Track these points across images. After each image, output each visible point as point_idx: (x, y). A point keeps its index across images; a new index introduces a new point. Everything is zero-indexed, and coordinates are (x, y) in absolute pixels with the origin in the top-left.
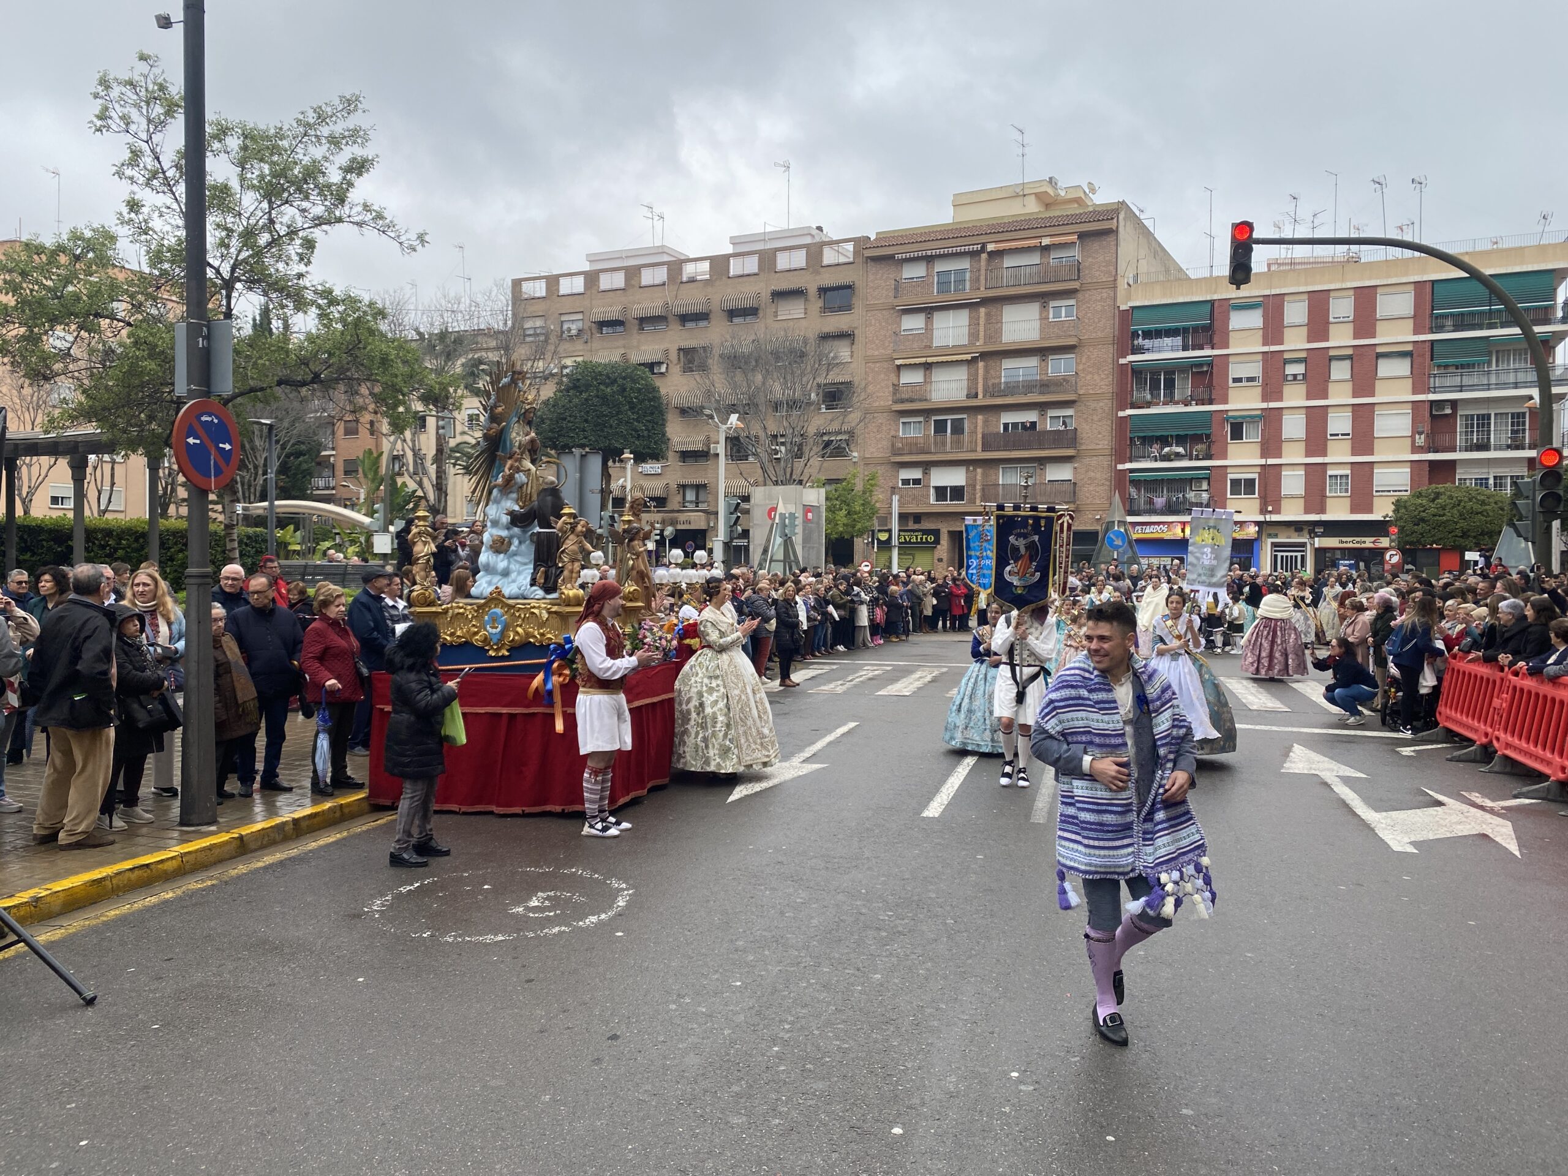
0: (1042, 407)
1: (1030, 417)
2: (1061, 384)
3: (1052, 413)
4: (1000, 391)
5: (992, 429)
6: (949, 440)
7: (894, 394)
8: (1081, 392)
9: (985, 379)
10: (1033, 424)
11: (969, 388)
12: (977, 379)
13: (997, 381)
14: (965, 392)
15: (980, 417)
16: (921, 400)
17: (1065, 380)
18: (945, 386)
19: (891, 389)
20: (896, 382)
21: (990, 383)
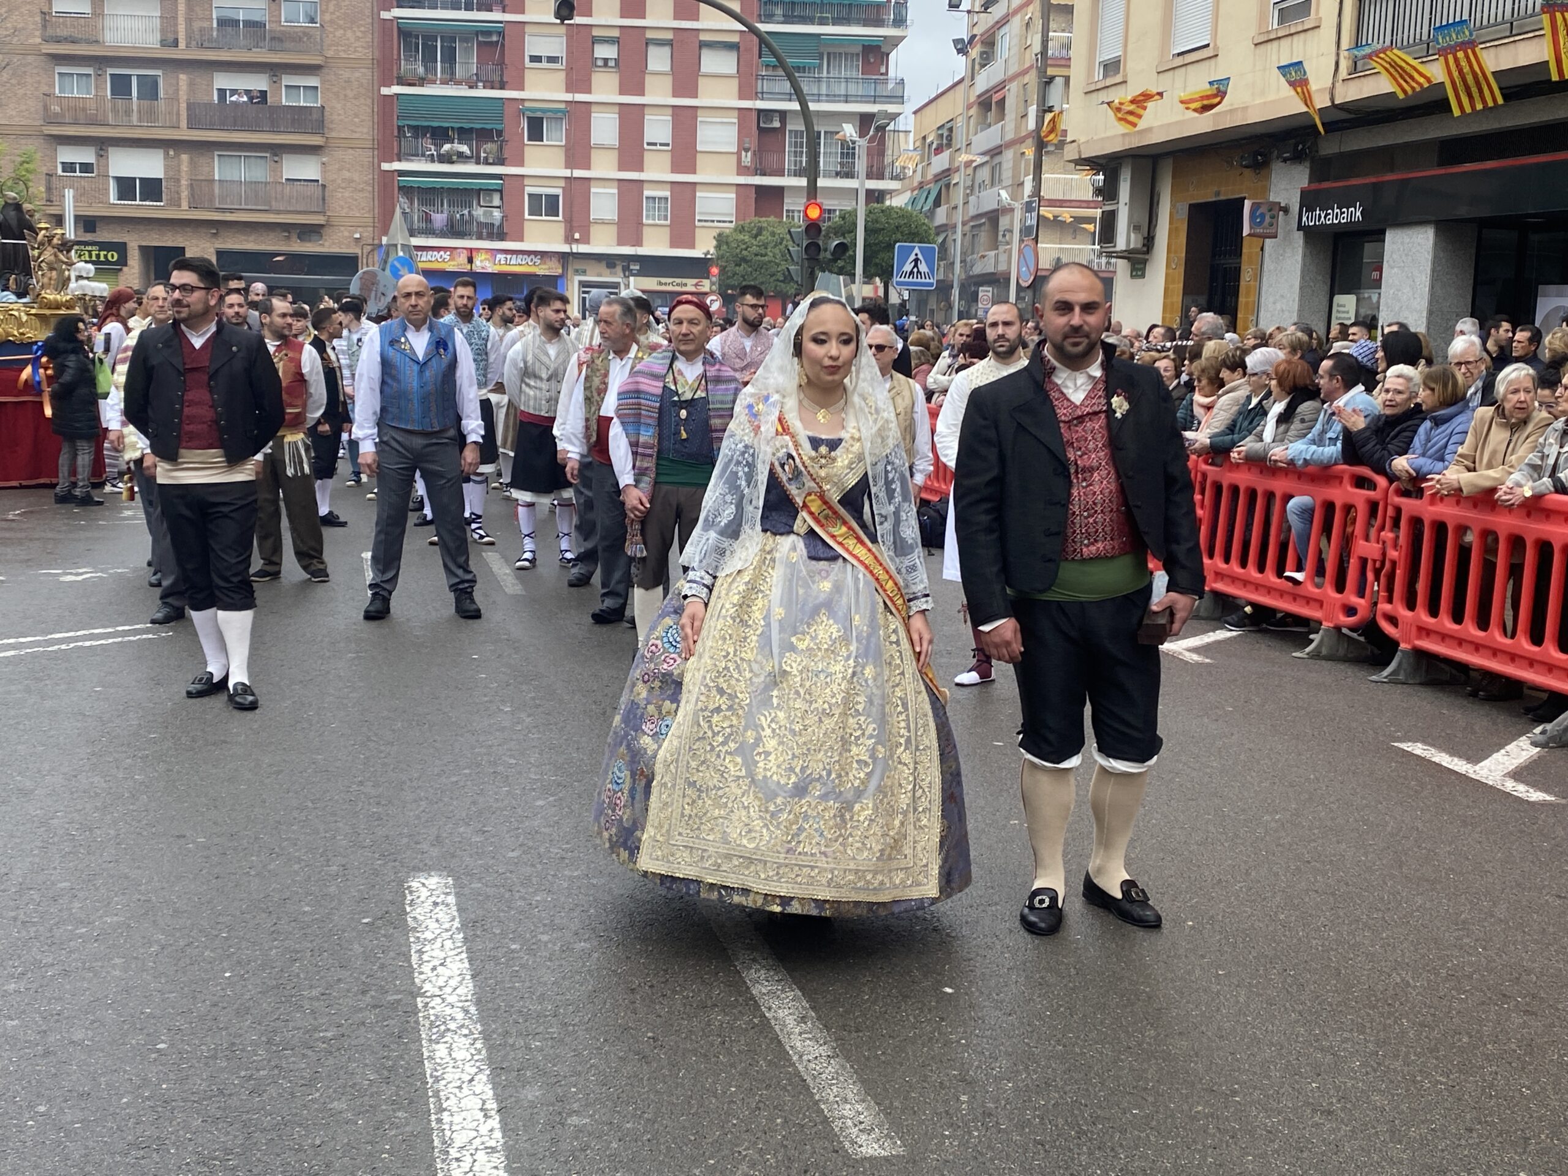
0: (274, 70)
1: (258, 83)
2: (300, 39)
3: (287, 80)
4: (210, 40)
5: (201, 98)
6: (135, 108)
7: (44, 27)
8: (330, 53)
9: (189, 21)
10: (263, 94)
11: (162, 31)
12: (175, 18)
13: (206, 24)
14: (158, 36)
15: (183, 77)
16: (89, 42)
17: (306, 34)
18: (128, 23)
19: (38, 19)
20: (46, 10)
21: (197, 25)
